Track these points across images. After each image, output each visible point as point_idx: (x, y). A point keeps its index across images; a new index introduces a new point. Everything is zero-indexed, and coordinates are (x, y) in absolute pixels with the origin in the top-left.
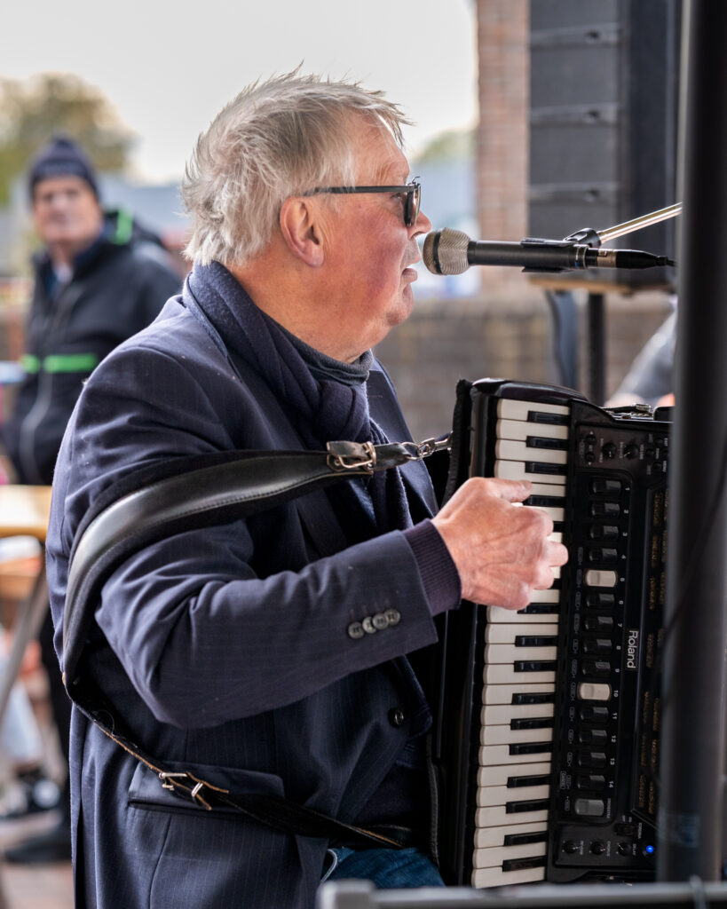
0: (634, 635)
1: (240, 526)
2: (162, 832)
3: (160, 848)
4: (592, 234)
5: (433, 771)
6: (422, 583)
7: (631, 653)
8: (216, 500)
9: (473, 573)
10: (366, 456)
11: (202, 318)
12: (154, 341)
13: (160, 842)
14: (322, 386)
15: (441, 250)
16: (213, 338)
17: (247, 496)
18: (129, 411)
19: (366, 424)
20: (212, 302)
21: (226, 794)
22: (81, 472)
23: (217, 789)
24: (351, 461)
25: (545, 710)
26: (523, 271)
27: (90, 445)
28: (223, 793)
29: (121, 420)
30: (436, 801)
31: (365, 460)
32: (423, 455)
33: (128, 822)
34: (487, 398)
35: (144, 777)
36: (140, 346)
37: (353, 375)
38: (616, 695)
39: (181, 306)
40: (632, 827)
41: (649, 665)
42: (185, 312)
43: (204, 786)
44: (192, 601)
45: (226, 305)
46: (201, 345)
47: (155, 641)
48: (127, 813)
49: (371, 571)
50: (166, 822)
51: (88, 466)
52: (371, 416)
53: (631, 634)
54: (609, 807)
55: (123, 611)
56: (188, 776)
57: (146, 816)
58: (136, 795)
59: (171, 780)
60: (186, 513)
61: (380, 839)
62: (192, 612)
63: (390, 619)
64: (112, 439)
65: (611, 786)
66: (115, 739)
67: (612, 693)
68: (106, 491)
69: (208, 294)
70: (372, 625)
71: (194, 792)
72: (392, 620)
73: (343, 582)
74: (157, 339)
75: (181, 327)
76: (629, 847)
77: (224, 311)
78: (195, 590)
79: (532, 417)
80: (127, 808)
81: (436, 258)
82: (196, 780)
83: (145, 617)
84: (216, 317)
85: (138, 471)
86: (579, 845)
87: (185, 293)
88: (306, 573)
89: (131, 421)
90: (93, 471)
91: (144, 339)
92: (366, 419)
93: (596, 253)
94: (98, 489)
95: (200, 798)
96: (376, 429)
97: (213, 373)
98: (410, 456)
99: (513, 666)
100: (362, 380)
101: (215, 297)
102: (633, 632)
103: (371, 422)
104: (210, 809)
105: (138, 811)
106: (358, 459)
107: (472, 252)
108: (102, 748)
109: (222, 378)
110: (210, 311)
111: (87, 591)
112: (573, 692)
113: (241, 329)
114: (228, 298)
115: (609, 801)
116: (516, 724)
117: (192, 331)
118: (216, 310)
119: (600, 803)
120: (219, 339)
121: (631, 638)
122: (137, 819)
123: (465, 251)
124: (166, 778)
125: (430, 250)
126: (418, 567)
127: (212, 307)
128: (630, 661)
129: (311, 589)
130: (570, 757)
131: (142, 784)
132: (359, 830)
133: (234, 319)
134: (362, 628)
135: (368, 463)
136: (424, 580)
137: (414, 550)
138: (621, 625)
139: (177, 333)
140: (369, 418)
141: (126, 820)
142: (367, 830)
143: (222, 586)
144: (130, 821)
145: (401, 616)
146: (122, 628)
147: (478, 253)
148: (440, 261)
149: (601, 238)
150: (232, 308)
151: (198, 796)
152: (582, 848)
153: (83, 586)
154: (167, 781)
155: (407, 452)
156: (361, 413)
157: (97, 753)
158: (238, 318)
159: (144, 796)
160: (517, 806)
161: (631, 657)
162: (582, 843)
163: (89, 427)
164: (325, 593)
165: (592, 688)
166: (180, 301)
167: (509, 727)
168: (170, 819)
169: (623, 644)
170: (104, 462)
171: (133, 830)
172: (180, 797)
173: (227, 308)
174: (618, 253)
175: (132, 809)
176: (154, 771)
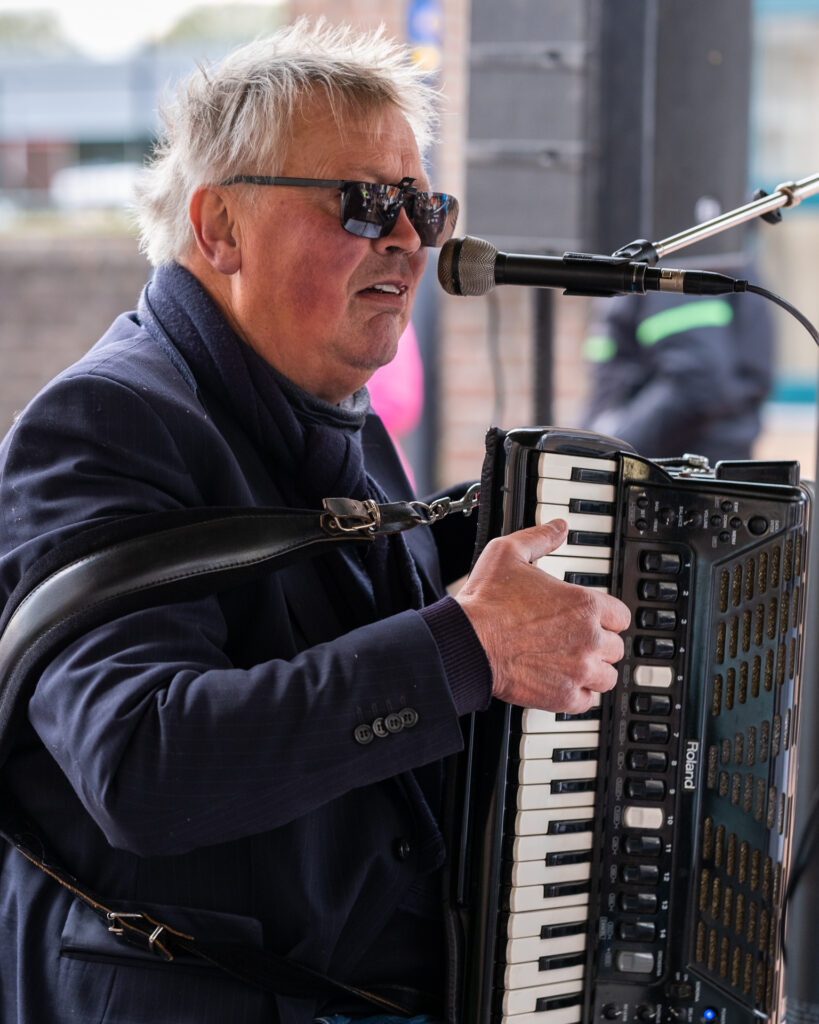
0: (694, 748)
1: (211, 603)
2: (105, 990)
3: (102, 1010)
4: (647, 247)
5: (452, 918)
6: (445, 675)
7: (689, 770)
8: (185, 570)
9: (506, 663)
10: (368, 517)
11: (164, 339)
12: (108, 368)
13: (102, 1001)
14: (309, 431)
15: (462, 265)
16: (176, 366)
17: (223, 564)
18: (74, 453)
19: (362, 479)
20: (175, 321)
21: (190, 940)
22: (10, 531)
23: (181, 935)
24: (349, 523)
25: (582, 841)
26: (565, 293)
27: (22, 497)
28: (187, 940)
29: (65, 466)
30: (455, 957)
31: (367, 523)
32: (434, 517)
33: (61, 976)
34: (526, 452)
35: (80, 919)
36: (90, 373)
37: (344, 422)
38: (670, 822)
39: (134, 324)
40: (688, 987)
41: (710, 785)
42: (141, 332)
43: (164, 929)
44: (160, 695)
45: (193, 326)
46: (163, 374)
47: (113, 744)
48: (59, 966)
49: (380, 660)
50: (109, 976)
51: (19, 523)
52: (367, 470)
53: (690, 747)
54: (660, 963)
55: (70, 706)
56: (144, 918)
57: (83, 970)
58: (72, 941)
59: (122, 922)
60: (148, 585)
61: (380, 1002)
62: (160, 708)
63: (405, 720)
64: (52, 489)
65: (663, 936)
66: (45, 870)
67: (665, 820)
68: (45, 556)
69: (173, 310)
70: (384, 728)
71: (152, 938)
72: (408, 722)
73: (348, 674)
74: (111, 365)
75: (137, 351)
76: (684, 1011)
77: (189, 333)
78: (163, 681)
79: (577, 475)
80: (59, 959)
81: (455, 274)
82: (155, 923)
83: (99, 714)
84: (179, 340)
85: (85, 532)
86: (622, 1010)
87: (141, 308)
88: (301, 661)
89: (78, 466)
90: (26, 529)
91: (95, 365)
92: (362, 474)
93: (658, 274)
94: (33, 554)
95: (160, 945)
96: (373, 486)
97: (180, 410)
98: (420, 519)
99: (549, 786)
100: (355, 428)
101: (180, 314)
102: (693, 744)
103: (367, 477)
104: (171, 959)
105: (73, 962)
106: (358, 520)
107: (501, 268)
108: (26, 880)
109: (193, 417)
110: (174, 331)
111: (19, 682)
112: (616, 818)
113: (210, 356)
114: (196, 316)
115: (660, 954)
116: (552, 860)
117: (150, 356)
118: (180, 331)
119: (649, 956)
120: (185, 368)
121: (691, 751)
122: (73, 973)
123: (491, 266)
124: (116, 918)
125: (448, 264)
126: (440, 655)
127: (176, 326)
128: (688, 779)
129: (308, 682)
130: (612, 899)
131: (78, 928)
132: (355, 991)
133: (202, 343)
134: (371, 730)
135: (370, 526)
136: (447, 671)
137: (434, 635)
138: (677, 735)
139: (134, 358)
140: (366, 473)
141: (58, 974)
142: (366, 991)
143: (196, 676)
144: (63, 975)
145: (420, 718)
146: (69, 726)
147: (508, 269)
148: (461, 279)
149: (658, 251)
150: (200, 329)
151: (158, 943)
152: (625, 1013)
153: (14, 676)
154: (116, 923)
155: (415, 514)
156: (356, 467)
157: (19, 888)
158: (206, 342)
159: (82, 942)
160: (551, 962)
161: (689, 775)
162: (626, 1006)
163: (22, 475)
164: (326, 686)
165: (642, 814)
166: (134, 319)
167: (544, 862)
168: (115, 972)
169: (680, 758)
170: (41, 518)
171: (68, 987)
172: (130, 945)
173: (193, 329)
174: (687, 274)
175: (65, 960)
176: (96, 910)
